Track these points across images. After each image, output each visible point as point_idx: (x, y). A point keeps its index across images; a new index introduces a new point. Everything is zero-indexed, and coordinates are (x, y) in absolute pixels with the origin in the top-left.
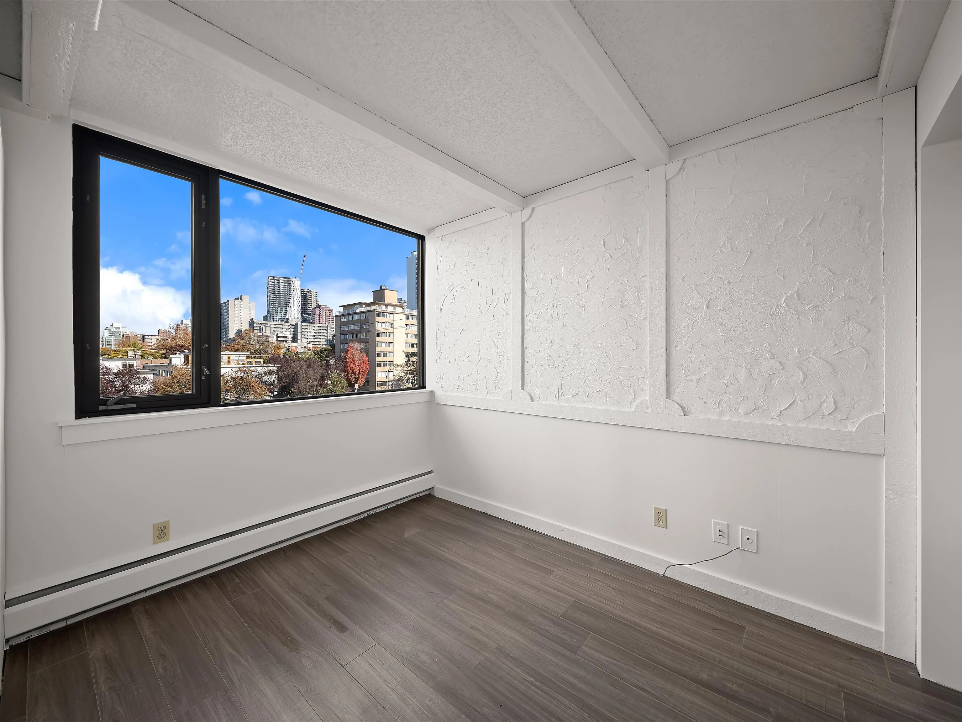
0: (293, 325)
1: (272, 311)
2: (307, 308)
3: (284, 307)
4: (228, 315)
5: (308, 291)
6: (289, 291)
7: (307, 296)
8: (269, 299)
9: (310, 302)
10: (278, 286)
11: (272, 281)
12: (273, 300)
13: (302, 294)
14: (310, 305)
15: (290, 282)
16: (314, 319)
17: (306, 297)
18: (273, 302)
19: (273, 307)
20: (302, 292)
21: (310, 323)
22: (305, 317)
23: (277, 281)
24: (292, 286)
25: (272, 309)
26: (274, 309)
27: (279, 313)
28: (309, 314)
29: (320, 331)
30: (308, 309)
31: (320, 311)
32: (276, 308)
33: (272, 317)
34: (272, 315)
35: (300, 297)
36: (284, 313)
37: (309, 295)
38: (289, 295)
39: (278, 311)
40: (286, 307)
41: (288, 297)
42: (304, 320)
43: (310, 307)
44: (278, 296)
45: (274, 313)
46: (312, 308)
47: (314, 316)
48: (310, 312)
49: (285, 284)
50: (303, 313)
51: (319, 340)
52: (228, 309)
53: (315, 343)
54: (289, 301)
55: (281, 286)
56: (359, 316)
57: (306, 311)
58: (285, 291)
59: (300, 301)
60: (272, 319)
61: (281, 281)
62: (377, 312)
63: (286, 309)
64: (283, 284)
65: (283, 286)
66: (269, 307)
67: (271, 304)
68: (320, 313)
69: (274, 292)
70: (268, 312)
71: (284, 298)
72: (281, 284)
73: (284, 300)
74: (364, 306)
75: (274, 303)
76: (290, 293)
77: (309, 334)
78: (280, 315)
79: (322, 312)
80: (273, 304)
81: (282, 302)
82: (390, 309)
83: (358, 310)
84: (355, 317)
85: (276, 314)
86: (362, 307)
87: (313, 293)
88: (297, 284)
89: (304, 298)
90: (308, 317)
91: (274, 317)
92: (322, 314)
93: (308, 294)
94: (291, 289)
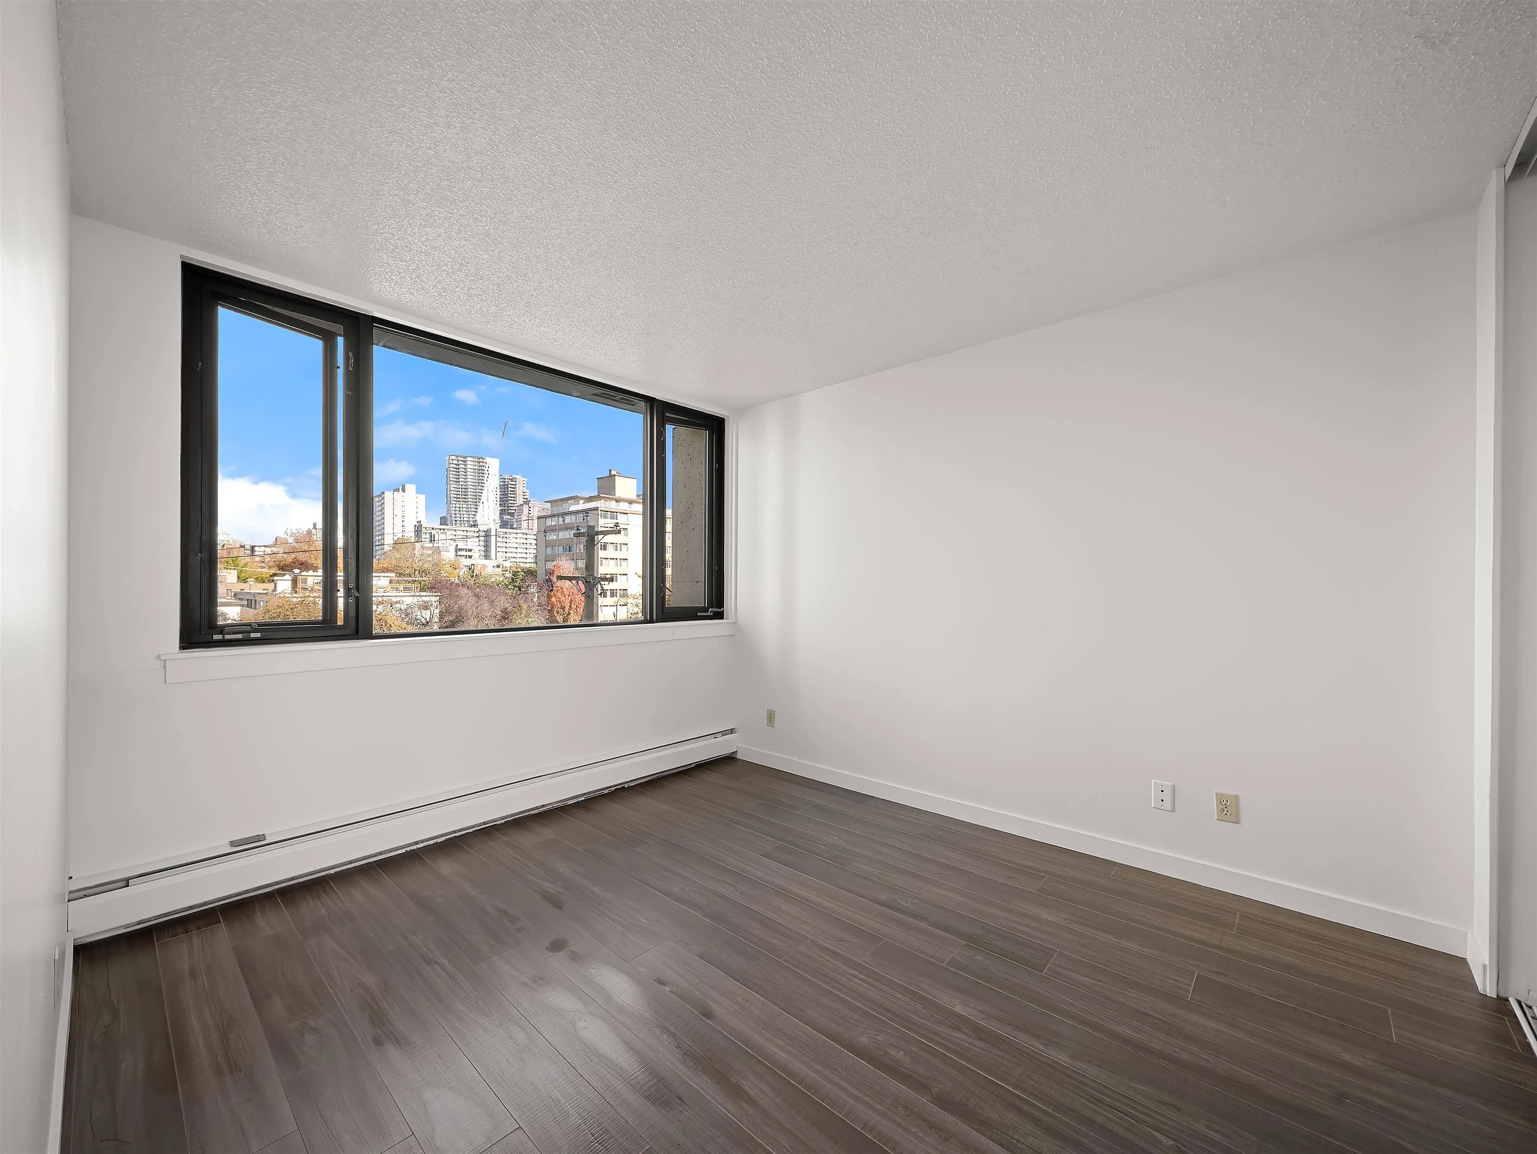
0: (484, 531)
1: (454, 509)
2: (510, 505)
3: (473, 503)
4: (382, 516)
5: (511, 478)
6: (480, 478)
7: (509, 486)
8: (450, 490)
9: (513, 496)
10: (463, 470)
11: (455, 462)
12: (455, 493)
13: (502, 483)
14: (514, 500)
15: (483, 464)
16: (519, 521)
17: (508, 488)
18: (455, 496)
19: (455, 502)
20: (502, 480)
21: (513, 528)
22: (506, 518)
23: (462, 463)
24: (486, 470)
25: (454, 505)
26: (458, 506)
27: (464, 512)
28: (512, 515)
29: (525, 541)
30: (511, 507)
31: (530, 509)
32: (460, 504)
33: (453, 519)
34: (453, 515)
35: (498, 488)
36: (473, 513)
37: (513, 485)
38: (480, 484)
39: (464, 509)
40: (476, 504)
41: (479, 487)
42: (504, 524)
43: (513, 504)
44: (463, 487)
45: (457, 512)
46: (517, 505)
47: (519, 517)
48: (514, 511)
49: (475, 467)
50: (502, 513)
51: (524, 555)
52: (383, 505)
53: (518, 560)
54: (481, 494)
55: (468, 469)
56: (573, 517)
57: (508, 510)
58: (475, 478)
59: (499, 493)
60: (454, 522)
61: (468, 462)
62: (601, 511)
63: (476, 507)
64: (472, 467)
65: (472, 470)
66: (449, 502)
67: (452, 499)
68: (530, 512)
69: (458, 480)
70: (449, 510)
71: (473, 489)
72: (468, 466)
73: (473, 492)
74: (581, 502)
75: (458, 496)
76: (483, 481)
77: (508, 545)
78: (467, 516)
79: (532, 511)
80: (455, 499)
81: (470, 495)
82: (624, 506)
83: (573, 508)
84: (568, 519)
85: (461, 514)
86: (579, 504)
87: (518, 482)
88: (493, 465)
89: (505, 489)
90: (510, 519)
91: (458, 519)
92: (532, 514)
93: (510, 483)
94: (484, 475)
